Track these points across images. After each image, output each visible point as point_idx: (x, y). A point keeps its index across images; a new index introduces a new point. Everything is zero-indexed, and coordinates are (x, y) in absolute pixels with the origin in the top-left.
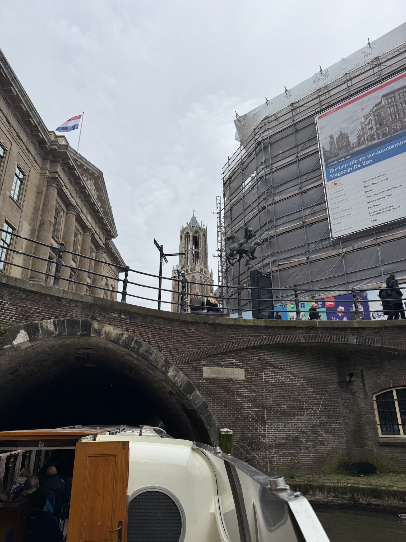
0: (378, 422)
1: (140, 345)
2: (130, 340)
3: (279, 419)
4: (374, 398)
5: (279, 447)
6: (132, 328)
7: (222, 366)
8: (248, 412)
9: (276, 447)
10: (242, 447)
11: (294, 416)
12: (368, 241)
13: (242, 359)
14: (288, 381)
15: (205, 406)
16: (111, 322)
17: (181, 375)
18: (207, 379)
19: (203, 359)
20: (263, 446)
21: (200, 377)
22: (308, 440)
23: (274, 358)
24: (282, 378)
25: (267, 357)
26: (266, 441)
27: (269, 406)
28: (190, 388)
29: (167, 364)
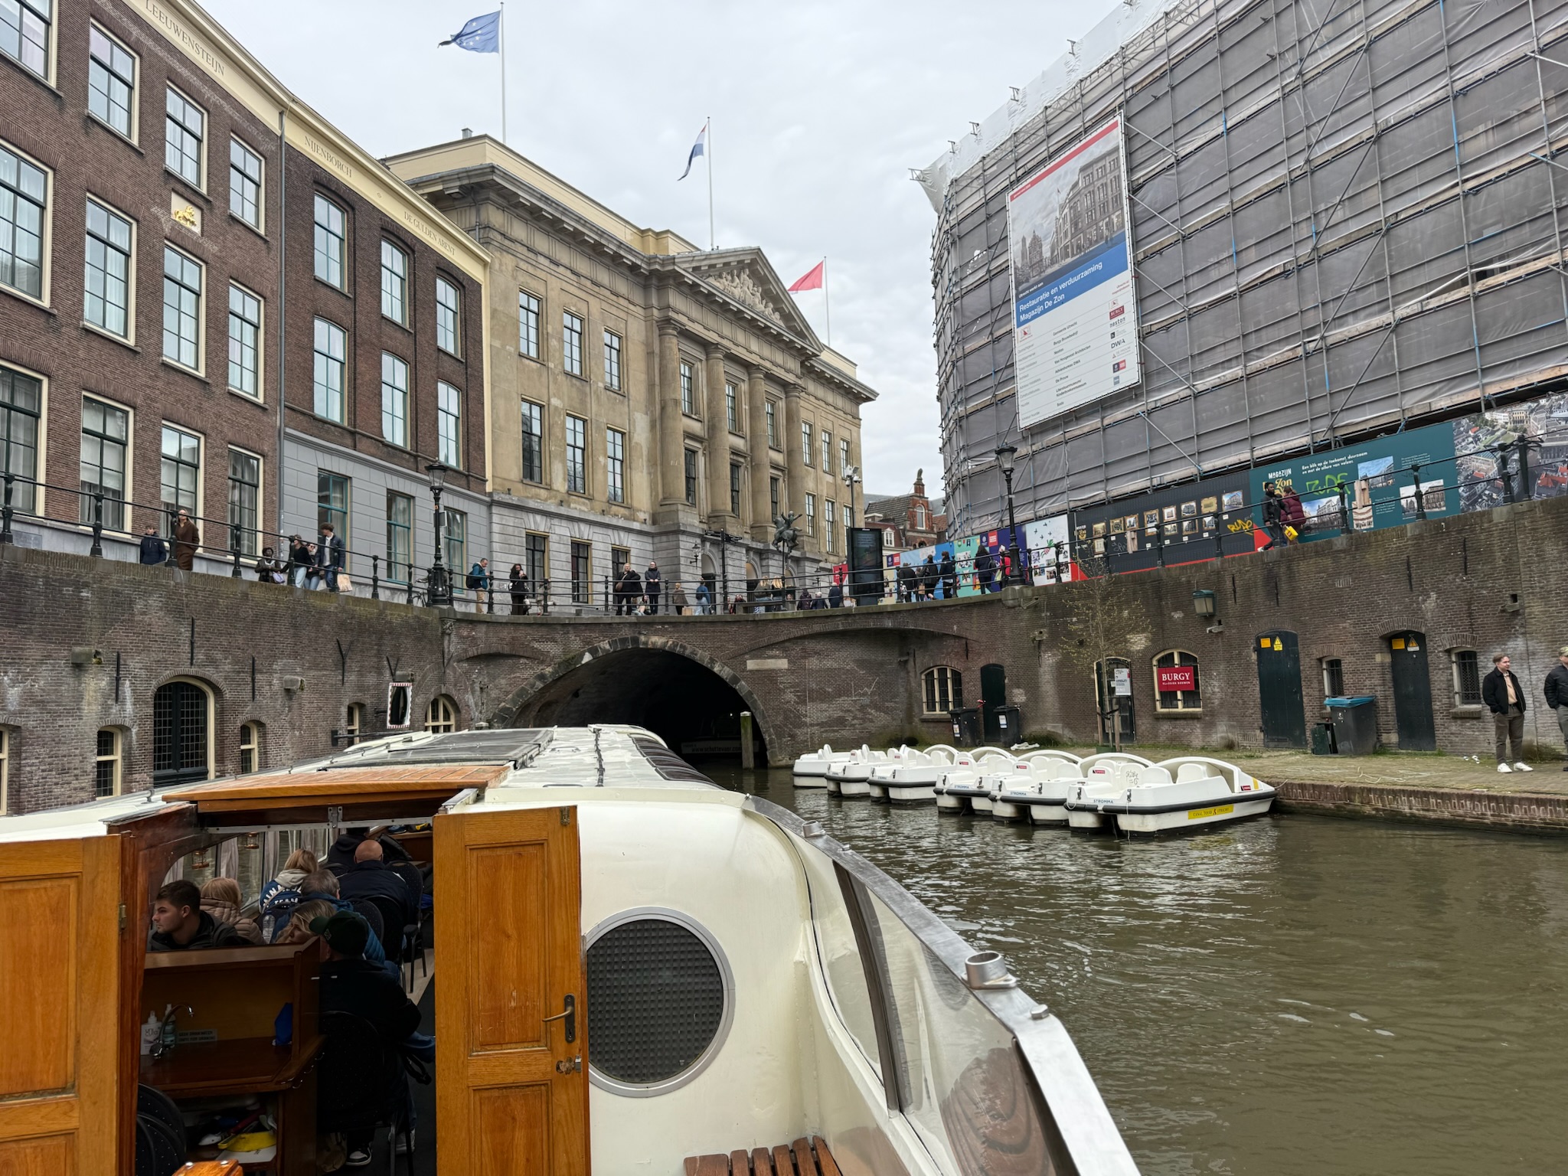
0: (925, 700)
1: (685, 648)
2: (675, 645)
3: (822, 701)
4: (923, 677)
5: (821, 725)
6: (676, 635)
7: (765, 658)
8: (790, 696)
9: (818, 725)
10: (785, 725)
11: (840, 696)
12: (1055, 436)
13: (785, 650)
14: (836, 665)
15: (750, 693)
16: (656, 633)
17: (727, 669)
18: (751, 671)
19: (746, 653)
20: (805, 724)
21: (744, 670)
22: (854, 718)
23: (819, 646)
24: (829, 663)
25: (810, 645)
26: (808, 720)
27: (811, 691)
28: (736, 680)
29: (712, 661)
